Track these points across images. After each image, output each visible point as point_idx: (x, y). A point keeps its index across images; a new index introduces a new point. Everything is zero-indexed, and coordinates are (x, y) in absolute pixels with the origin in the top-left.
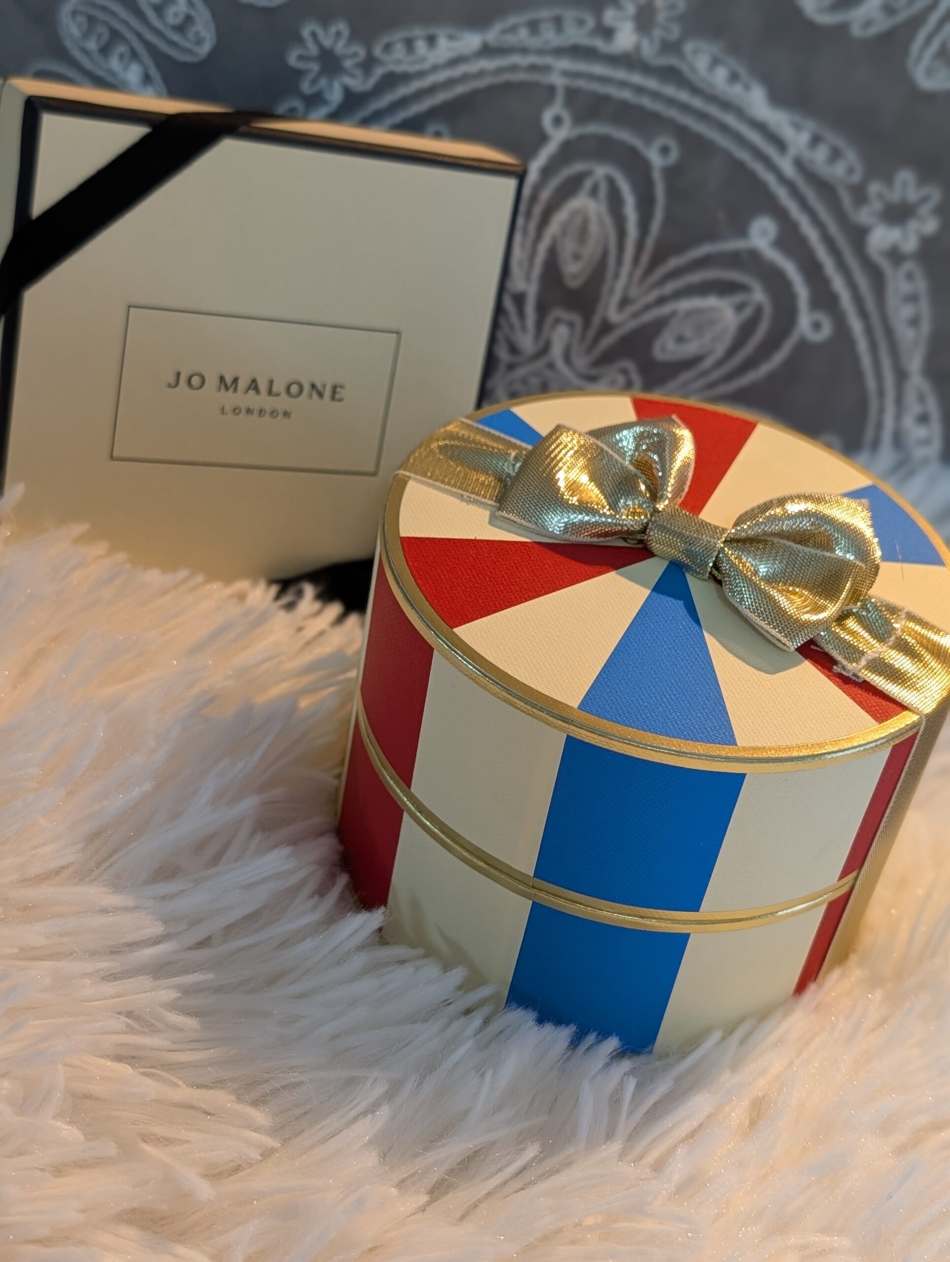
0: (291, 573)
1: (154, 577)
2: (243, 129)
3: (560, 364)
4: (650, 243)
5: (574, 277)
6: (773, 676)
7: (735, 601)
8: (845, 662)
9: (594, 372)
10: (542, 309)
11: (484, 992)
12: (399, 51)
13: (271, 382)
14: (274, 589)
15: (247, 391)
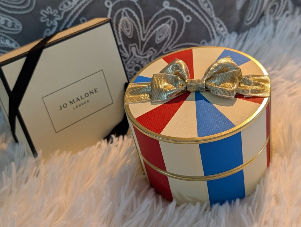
0: (107, 134)
1: (80, 153)
2: (46, 45)
3: (137, 56)
4: (143, 19)
5: (130, 36)
6: (233, 106)
7: (215, 94)
8: (246, 94)
9: (145, 54)
10: (126, 46)
11: (205, 205)
12: (65, 6)
13: (81, 96)
14: (106, 140)
15: (77, 102)
